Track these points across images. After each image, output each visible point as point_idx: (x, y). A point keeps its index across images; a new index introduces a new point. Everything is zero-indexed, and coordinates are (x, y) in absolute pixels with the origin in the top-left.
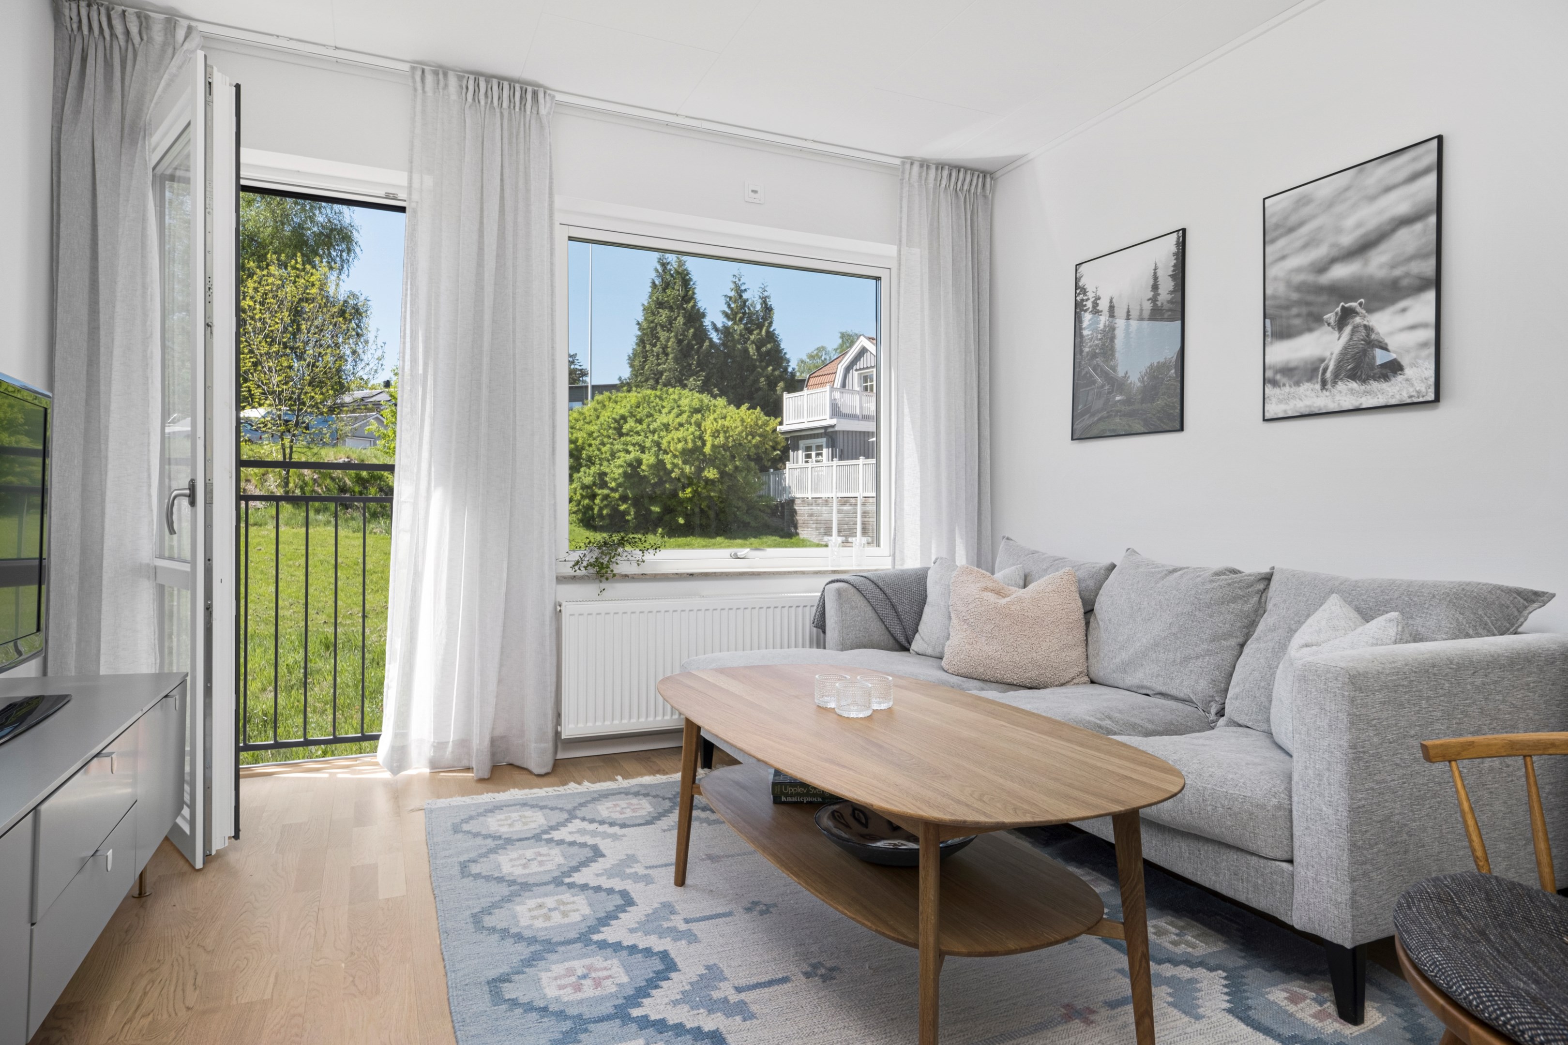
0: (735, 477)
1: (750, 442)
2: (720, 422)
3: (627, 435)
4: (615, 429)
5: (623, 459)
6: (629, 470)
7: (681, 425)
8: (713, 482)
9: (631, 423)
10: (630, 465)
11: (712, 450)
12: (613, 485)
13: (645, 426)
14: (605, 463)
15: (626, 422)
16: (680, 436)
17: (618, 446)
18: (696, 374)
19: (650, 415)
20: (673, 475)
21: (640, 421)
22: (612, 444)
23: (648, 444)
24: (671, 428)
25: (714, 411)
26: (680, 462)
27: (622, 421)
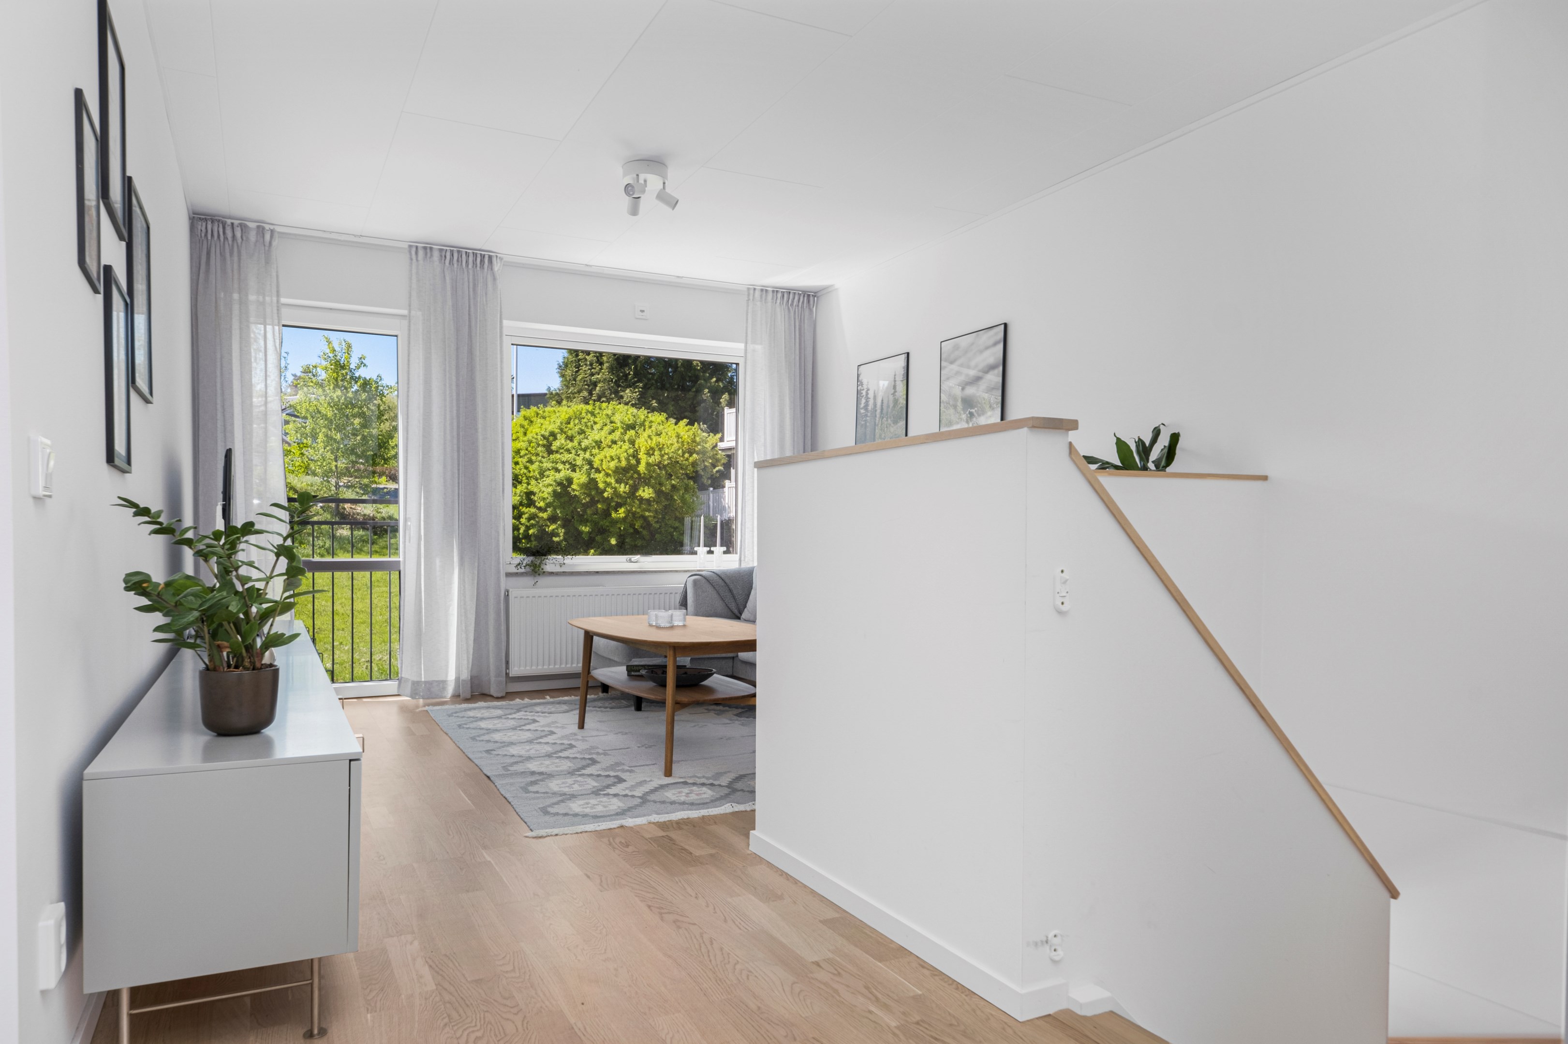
0: (672, 496)
1: (687, 459)
2: (654, 438)
3: (557, 452)
4: (544, 446)
5: (552, 477)
6: (559, 489)
7: (614, 442)
8: (648, 501)
9: (560, 441)
10: (560, 484)
11: (646, 469)
12: (542, 504)
13: (576, 443)
14: (533, 482)
15: (555, 439)
16: (612, 454)
17: (547, 465)
18: (632, 385)
19: (582, 432)
20: (606, 495)
21: (571, 439)
22: (541, 462)
23: (579, 462)
24: (603, 445)
25: (650, 427)
26: (613, 481)
27: (551, 438)
